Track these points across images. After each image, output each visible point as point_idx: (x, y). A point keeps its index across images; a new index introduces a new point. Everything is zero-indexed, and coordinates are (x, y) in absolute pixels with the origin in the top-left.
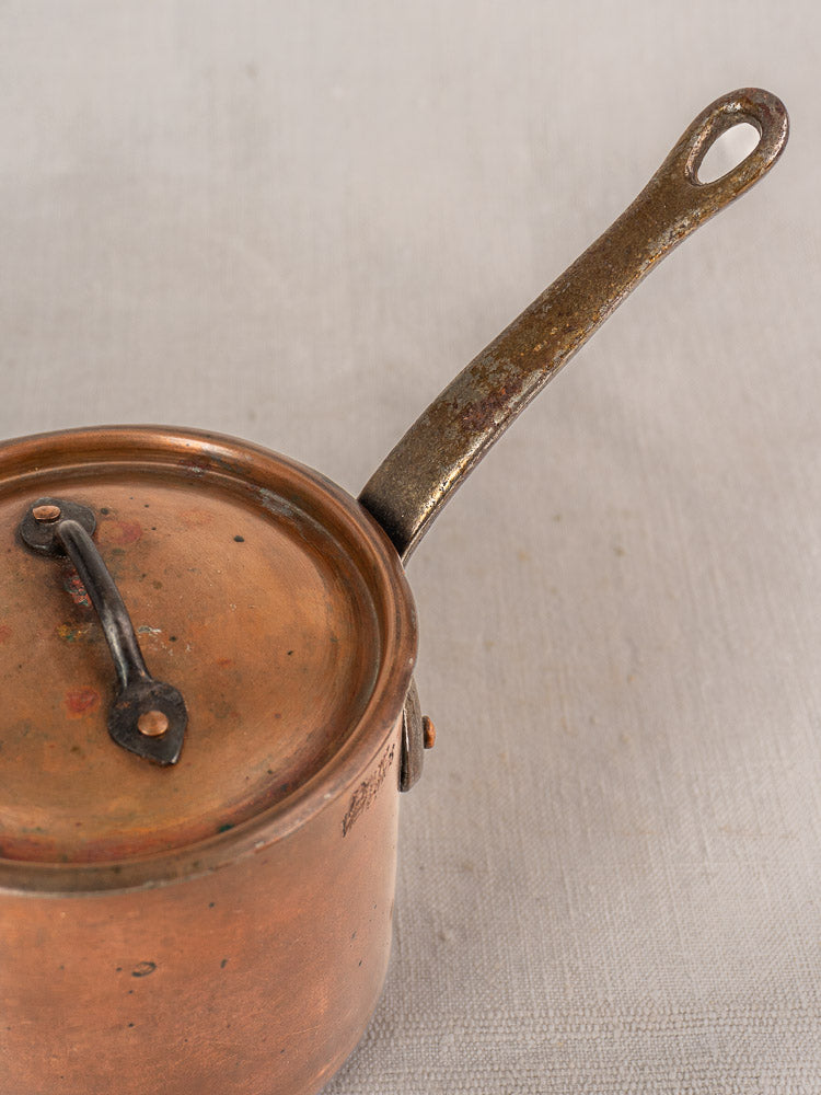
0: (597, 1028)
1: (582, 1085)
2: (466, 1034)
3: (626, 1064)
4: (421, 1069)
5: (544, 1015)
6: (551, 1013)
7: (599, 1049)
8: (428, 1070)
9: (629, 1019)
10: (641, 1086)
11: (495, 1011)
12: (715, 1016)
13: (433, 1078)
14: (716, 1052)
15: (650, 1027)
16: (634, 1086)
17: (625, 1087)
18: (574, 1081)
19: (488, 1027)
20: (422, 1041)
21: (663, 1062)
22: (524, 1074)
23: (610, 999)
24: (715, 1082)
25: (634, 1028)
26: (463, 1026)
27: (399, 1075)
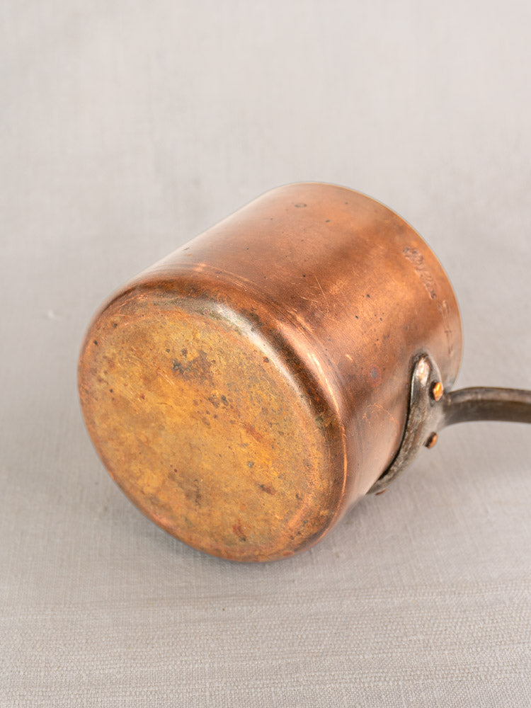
0: (435, 594)
1: (430, 621)
2: (357, 599)
3: (454, 610)
4: (331, 616)
5: (402, 588)
6: (407, 588)
7: (437, 604)
8: (336, 616)
9: (454, 589)
10: (465, 620)
11: (373, 588)
12: (504, 586)
13: (339, 620)
14: (508, 602)
15: (466, 592)
16: (460, 620)
17: (455, 620)
18: (425, 619)
19: (370, 595)
20: (331, 603)
21: (477, 608)
22: (394, 616)
23: (441, 580)
24: (509, 616)
25: (457, 593)
26: (354, 596)
27: (318, 619)
